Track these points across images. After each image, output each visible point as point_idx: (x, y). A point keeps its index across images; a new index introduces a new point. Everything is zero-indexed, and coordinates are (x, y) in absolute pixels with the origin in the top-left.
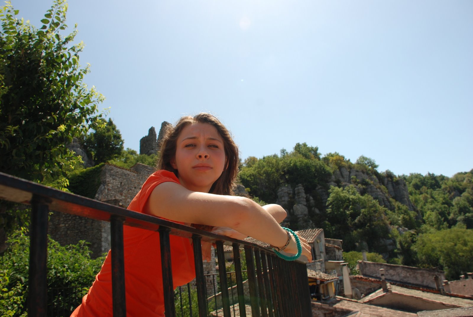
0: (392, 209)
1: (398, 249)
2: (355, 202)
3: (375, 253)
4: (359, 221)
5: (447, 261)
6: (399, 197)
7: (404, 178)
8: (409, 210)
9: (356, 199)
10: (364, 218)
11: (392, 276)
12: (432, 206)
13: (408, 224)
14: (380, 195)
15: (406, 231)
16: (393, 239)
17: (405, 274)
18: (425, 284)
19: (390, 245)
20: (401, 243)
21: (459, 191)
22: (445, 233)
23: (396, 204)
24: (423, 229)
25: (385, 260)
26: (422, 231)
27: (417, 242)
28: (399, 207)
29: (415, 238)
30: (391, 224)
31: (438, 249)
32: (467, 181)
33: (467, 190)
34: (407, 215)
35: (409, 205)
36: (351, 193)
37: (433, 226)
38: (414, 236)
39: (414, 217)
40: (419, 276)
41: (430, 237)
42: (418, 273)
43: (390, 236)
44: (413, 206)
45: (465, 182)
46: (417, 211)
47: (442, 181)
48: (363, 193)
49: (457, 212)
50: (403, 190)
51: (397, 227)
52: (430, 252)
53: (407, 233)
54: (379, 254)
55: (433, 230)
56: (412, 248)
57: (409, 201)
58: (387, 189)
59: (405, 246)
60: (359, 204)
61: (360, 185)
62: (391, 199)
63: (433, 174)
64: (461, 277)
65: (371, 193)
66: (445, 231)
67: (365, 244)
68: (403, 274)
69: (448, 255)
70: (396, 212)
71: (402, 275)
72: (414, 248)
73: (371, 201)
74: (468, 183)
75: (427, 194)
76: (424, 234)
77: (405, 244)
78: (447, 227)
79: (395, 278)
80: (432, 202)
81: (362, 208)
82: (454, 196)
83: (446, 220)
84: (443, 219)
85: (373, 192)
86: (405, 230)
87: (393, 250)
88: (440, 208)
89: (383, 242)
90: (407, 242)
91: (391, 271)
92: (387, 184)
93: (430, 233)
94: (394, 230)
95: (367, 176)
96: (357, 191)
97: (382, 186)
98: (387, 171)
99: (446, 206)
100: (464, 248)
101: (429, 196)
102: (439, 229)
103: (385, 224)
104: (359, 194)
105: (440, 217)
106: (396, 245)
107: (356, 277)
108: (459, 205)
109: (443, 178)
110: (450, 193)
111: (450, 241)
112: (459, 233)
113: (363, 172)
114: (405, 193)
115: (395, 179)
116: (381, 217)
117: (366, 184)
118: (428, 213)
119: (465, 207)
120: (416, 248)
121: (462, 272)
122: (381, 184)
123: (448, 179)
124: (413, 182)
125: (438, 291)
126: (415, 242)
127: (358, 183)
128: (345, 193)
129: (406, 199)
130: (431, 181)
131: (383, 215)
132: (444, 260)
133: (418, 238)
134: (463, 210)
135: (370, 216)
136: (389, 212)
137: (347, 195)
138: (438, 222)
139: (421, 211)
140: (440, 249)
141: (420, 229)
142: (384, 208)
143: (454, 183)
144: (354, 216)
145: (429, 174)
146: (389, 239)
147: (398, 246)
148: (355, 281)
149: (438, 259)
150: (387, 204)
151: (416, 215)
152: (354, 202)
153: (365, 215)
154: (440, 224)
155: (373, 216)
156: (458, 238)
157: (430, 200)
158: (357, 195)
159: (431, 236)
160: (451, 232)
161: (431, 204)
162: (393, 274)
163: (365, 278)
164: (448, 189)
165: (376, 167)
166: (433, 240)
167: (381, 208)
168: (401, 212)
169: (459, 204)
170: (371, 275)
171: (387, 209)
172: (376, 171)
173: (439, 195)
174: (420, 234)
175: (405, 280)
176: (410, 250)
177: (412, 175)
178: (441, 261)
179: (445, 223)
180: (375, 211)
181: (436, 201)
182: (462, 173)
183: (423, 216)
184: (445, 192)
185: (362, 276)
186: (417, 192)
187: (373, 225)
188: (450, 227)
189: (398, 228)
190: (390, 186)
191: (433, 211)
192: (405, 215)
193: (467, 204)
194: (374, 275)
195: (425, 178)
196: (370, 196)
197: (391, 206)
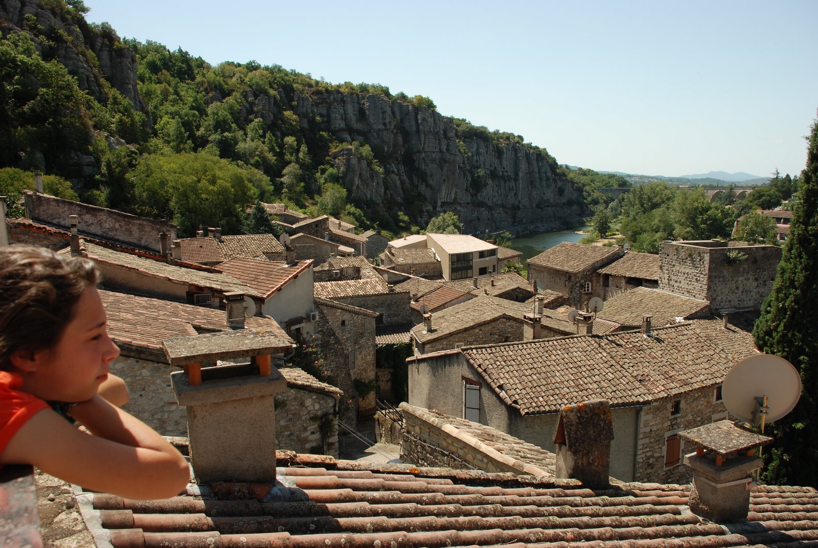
0: (103, 100)
1: (103, 175)
2: (27, 68)
3: (58, 177)
4: (32, 110)
5: (181, 205)
6: (119, 81)
7: (134, 46)
8: (132, 107)
9: (31, 65)
10: (43, 106)
11: (89, 225)
12: (173, 109)
13: (128, 133)
14: (83, 67)
15: (122, 144)
16: (96, 156)
17: (112, 225)
18: (143, 242)
19: (88, 165)
20: (109, 165)
21: (223, 93)
22: (188, 159)
23: (113, 92)
24: (151, 146)
25: (76, 191)
26: (149, 149)
27: (137, 167)
28: (115, 99)
29: (136, 161)
30: (96, 127)
31: (170, 184)
32: (237, 80)
33: (234, 94)
34: (128, 117)
35: (135, 98)
36: (21, 49)
37: (169, 142)
38: (133, 155)
39: (139, 122)
40: (135, 230)
41: (161, 163)
42: (134, 224)
43: (91, 148)
44: (140, 102)
45: (234, 79)
46: (147, 113)
47: (199, 69)
48: (48, 55)
49: (212, 128)
50: (129, 68)
51: (106, 134)
52: (157, 187)
53: (124, 148)
54: (66, 180)
55: (167, 149)
56: (127, 175)
57: (136, 90)
58: (99, 60)
59: (115, 172)
60: (35, 77)
61: (42, 38)
62: (102, 81)
63: (187, 53)
64: (198, 233)
65: (65, 60)
66: (188, 155)
67: (39, 156)
68: (107, 223)
69: (185, 195)
70: (109, 106)
71: (107, 226)
72: (130, 176)
73: (63, 76)
74: (238, 83)
75: (169, 85)
76: (153, 156)
77: (117, 167)
78: (190, 148)
79: (93, 229)
80: (175, 102)
81: (43, 86)
82: (212, 100)
83: (192, 136)
84: (186, 135)
85: (71, 59)
86: (119, 143)
87: (94, 176)
88: (186, 115)
89: (76, 158)
90: (119, 165)
91: (87, 217)
92: (100, 50)
93: (162, 154)
94: (100, 139)
95: (62, 25)
96: (36, 48)
97: (90, 51)
98: (103, 24)
99: (197, 113)
100: (211, 187)
101: (171, 90)
102: (178, 150)
103: (84, 124)
104: (39, 55)
105: (183, 130)
106: (99, 167)
107: (19, 224)
108: (216, 116)
109: (201, 63)
110: (207, 93)
111: (192, 174)
112: (208, 163)
113: (54, 14)
114: (132, 75)
115: (116, 43)
116: (79, 110)
117: (58, 39)
118: (166, 118)
119: (225, 121)
120: (134, 176)
121: (201, 226)
122: (88, 46)
123: (209, 67)
124: (149, 58)
125: (163, 258)
126: (135, 166)
127: (40, 32)
128: (9, 46)
129: (130, 86)
130: (180, 64)
131: (83, 108)
132: (176, 203)
133: (142, 161)
134: (221, 126)
135: (58, 105)
136: (96, 104)
137: (12, 52)
138: (177, 137)
139: (153, 113)
140: (174, 184)
141: (147, 146)
142: (87, 96)
143: (218, 78)
144: (22, 97)
145: (180, 51)
146: (90, 154)
147: (104, 169)
148: (18, 230)
149: (168, 201)
150: (93, 88)
151: (144, 120)
152: (26, 70)
153: (47, 101)
154: (181, 142)
155: (63, 105)
156: (205, 171)
157: (171, 97)
158: (34, 56)
159: (162, 161)
160: (196, 159)
161: (173, 106)
162: (91, 222)
163: (38, 225)
164: (206, 85)
165: (85, 10)
166: (166, 167)
167: (82, 94)
168: (118, 108)
169: (217, 114)
170: (49, 220)
171: (92, 98)
172: (83, 18)
173: (187, 91)
174: (145, 155)
175: (111, 234)
176: (125, 178)
177: (150, 43)
178: (172, 204)
179: (189, 142)
180: (68, 98)
181: (182, 100)
182: (233, 63)
183: (155, 123)
184: (199, 89)
185: (31, 222)
186: (154, 77)
187: (60, 122)
188: (195, 150)
189: (107, 137)
190: (105, 55)
191: (173, 118)
192: (124, 115)
193: (230, 117)
194: (55, 221)
195: (171, 56)
196: (63, 66)
197: (100, 93)
